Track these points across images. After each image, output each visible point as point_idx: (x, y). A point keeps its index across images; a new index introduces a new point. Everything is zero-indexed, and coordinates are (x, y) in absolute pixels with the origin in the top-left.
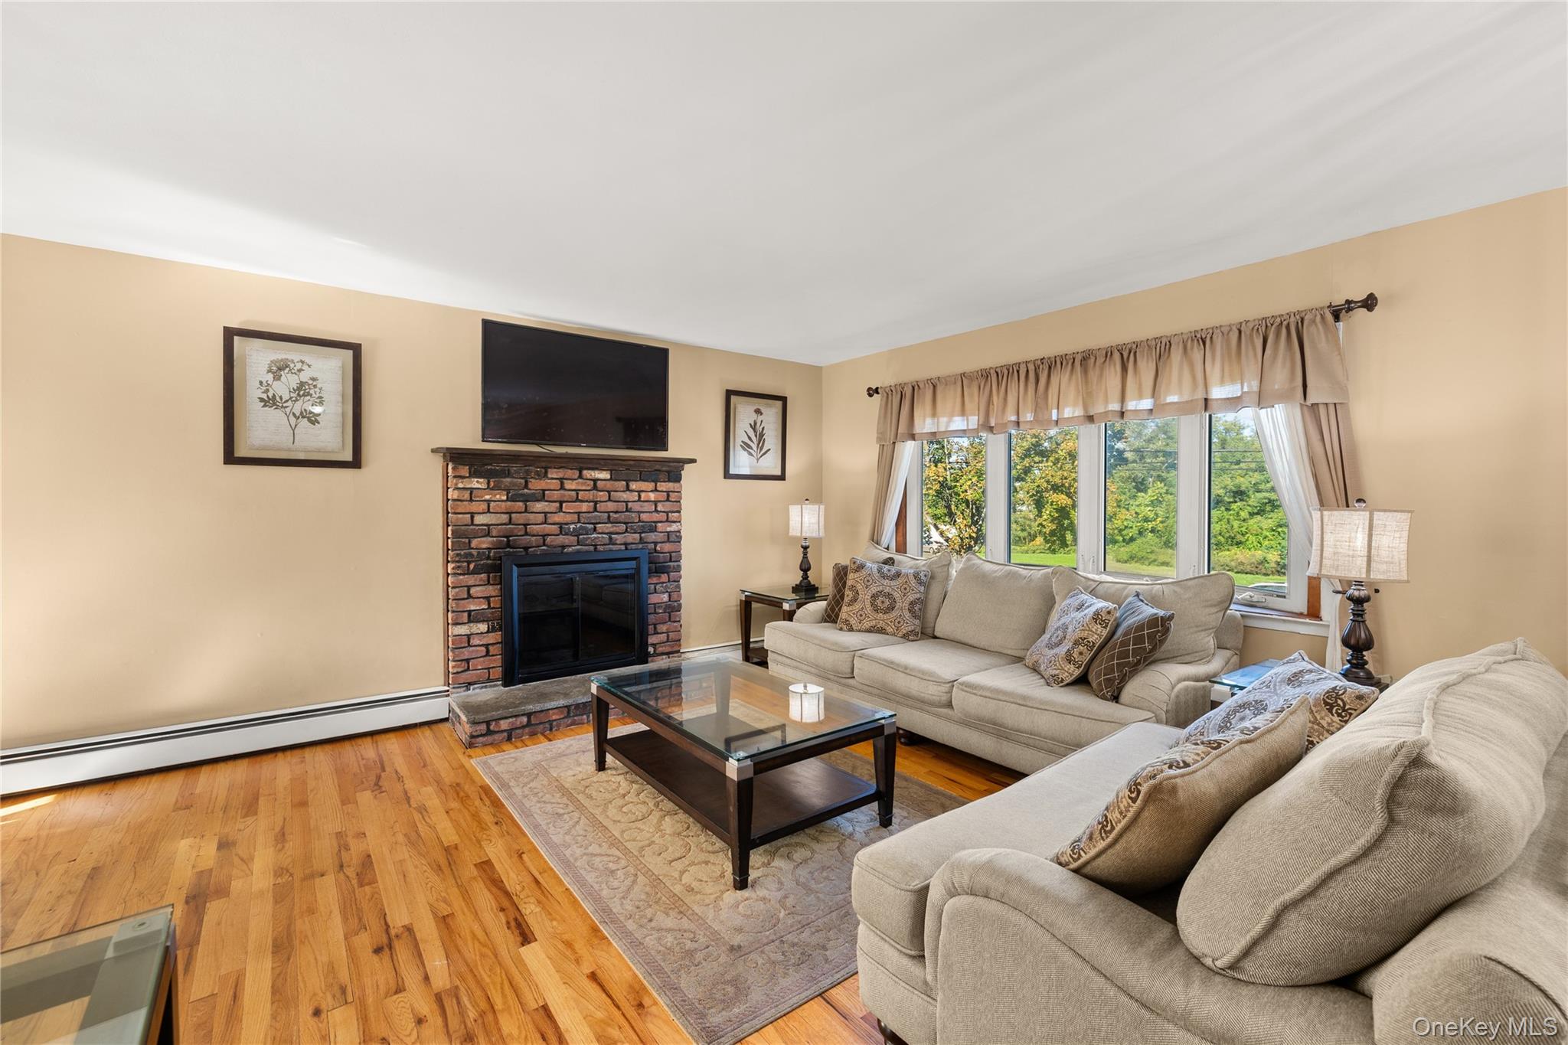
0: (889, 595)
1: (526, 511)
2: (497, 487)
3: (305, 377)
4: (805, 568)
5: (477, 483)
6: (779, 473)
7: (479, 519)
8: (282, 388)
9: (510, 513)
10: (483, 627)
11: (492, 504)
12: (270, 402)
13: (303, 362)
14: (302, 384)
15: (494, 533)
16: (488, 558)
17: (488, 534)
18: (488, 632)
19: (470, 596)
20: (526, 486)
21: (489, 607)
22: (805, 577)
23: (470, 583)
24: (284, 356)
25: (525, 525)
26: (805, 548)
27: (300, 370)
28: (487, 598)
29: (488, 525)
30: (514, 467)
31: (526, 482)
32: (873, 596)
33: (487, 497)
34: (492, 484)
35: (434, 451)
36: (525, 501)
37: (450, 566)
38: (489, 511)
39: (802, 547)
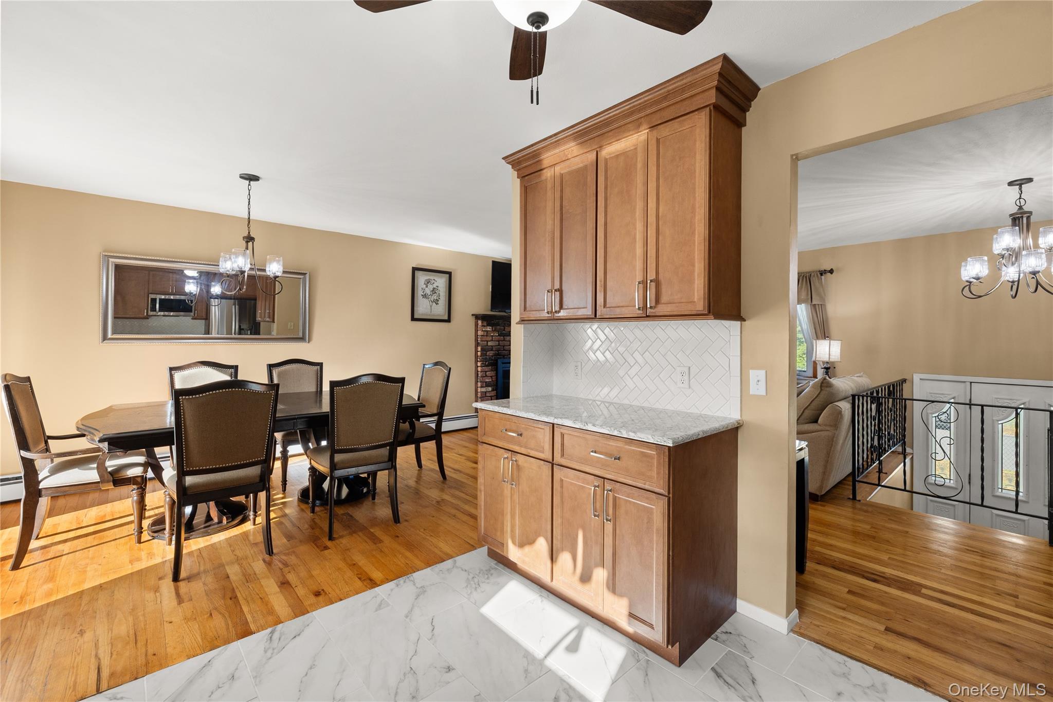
1: (504, 340)
2: (495, 330)
3: (435, 286)
5: (489, 329)
7: (490, 344)
8: (428, 291)
9: (499, 341)
10: (490, 389)
11: (494, 337)
12: (425, 296)
13: (434, 280)
14: (434, 288)
15: (494, 350)
16: (492, 360)
17: (492, 350)
18: (492, 391)
19: (486, 376)
20: (504, 330)
21: (492, 381)
23: (487, 370)
24: (429, 278)
25: (504, 346)
27: (433, 283)
28: (491, 377)
29: (492, 346)
30: (501, 321)
31: (504, 328)
33: (492, 334)
34: (494, 329)
35: (472, 315)
36: (504, 336)
37: (479, 364)
38: (492, 340)
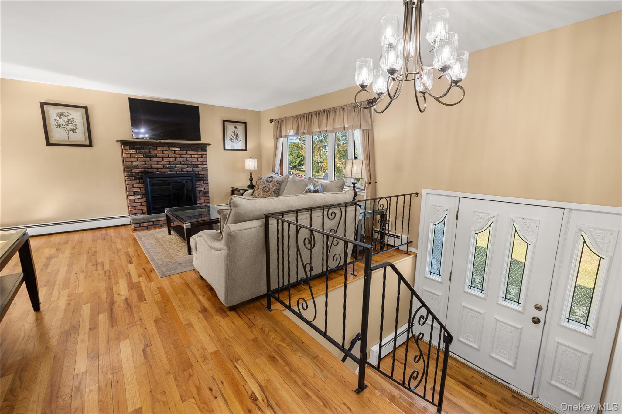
0: (268, 187)
1: (151, 161)
2: (140, 153)
3: (69, 117)
4: (251, 180)
5: (132, 152)
6: (245, 148)
7: (134, 163)
8: (63, 121)
9: (145, 161)
10: (139, 197)
11: (138, 158)
12: (59, 126)
13: (68, 113)
14: (69, 120)
15: (140, 168)
16: (139, 175)
17: (138, 168)
18: (141, 198)
19: (133, 187)
20: (150, 153)
21: (141, 191)
22: (251, 183)
23: (133, 183)
24: (61, 111)
25: (151, 165)
26: (251, 173)
27: (67, 116)
28: (140, 188)
29: (138, 165)
30: (145, 147)
31: (150, 152)
32: (263, 188)
33: (137, 156)
34: (138, 152)
35: (117, 141)
36: (150, 158)
37: (126, 178)
38: (137, 161)
39: (250, 173)
